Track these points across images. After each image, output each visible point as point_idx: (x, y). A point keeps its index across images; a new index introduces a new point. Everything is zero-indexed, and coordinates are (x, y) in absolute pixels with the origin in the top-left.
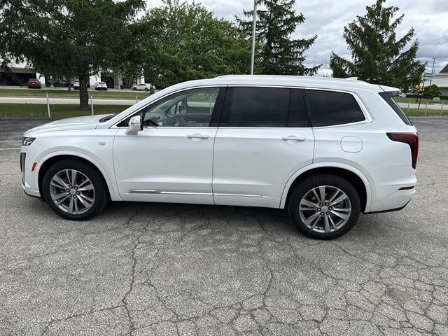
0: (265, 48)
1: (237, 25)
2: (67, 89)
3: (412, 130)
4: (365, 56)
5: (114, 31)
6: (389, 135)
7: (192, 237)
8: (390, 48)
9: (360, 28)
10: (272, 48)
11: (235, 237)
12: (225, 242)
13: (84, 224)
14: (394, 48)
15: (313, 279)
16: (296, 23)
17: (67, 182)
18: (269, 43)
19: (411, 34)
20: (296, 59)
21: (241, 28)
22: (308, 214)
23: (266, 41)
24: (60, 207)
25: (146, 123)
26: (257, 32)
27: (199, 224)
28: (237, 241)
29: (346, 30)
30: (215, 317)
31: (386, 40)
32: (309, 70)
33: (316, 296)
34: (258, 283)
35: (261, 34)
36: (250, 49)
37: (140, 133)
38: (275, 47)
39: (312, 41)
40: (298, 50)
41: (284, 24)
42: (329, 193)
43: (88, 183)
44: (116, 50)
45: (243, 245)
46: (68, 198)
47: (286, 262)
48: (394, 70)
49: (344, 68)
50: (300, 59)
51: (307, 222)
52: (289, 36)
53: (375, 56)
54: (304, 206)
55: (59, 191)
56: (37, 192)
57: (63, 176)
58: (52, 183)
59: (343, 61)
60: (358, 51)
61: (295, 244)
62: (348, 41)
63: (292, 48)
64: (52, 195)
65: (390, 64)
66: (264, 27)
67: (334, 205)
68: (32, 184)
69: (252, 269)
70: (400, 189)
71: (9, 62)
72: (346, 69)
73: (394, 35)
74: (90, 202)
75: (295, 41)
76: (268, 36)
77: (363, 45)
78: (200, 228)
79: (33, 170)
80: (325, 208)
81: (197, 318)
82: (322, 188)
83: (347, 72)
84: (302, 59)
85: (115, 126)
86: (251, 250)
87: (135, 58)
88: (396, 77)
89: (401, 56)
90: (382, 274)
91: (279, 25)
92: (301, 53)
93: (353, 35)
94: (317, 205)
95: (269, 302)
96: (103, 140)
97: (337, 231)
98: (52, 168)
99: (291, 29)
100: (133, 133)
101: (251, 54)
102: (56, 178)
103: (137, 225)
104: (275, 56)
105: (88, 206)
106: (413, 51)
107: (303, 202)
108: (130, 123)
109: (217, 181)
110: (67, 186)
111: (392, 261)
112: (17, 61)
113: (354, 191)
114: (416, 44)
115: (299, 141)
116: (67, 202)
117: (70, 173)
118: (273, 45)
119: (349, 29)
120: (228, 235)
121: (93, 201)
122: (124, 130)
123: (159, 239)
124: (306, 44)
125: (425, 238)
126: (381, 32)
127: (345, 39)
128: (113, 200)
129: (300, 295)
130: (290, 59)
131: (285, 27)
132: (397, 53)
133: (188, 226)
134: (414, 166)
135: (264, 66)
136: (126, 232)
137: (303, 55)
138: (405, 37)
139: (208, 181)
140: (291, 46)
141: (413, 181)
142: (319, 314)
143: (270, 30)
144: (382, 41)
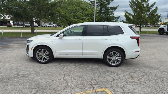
0: (99, 10)
1: (89, 2)
2: (23, 26)
3: (138, 36)
4: (138, 12)
5: (45, 6)
6: (131, 37)
7: (78, 67)
8: (147, 9)
9: (135, 2)
10: (102, 10)
11: (90, 67)
12: (88, 68)
13: (47, 64)
14: (148, 9)
15: (111, 75)
16: (111, 1)
17: (41, 53)
18: (101, 9)
19: (154, 4)
20: (111, 14)
21: (91, 3)
22: (110, 60)
23: (100, 8)
24: (39, 60)
25: (64, 36)
26: (96, 4)
27: (80, 64)
28: (91, 68)
29: (130, 3)
30: (86, 81)
31: (145, 6)
32: (116, 18)
33: (111, 77)
34: (96, 75)
35: (98, 5)
36: (94, 11)
37: (62, 38)
38: (103, 10)
39: (117, 7)
40: (112, 11)
41: (106, 1)
42: (114, 53)
43: (47, 52)
44: (45, 12)
45: (92, 68)
46: (42, 58)
47: (105, 72)
48: (149, 17)
49: (130, 17)
50: (113, 14)
51: (110, 63)
52: (108, 6)
53: (141, 12)
54: (108, 58)
55: (39, 56)
56: (32, 56)
57: (40, 51)
58: (37, 54)
59: (129, 14)
60: (135, 10)
61: (107, 68)
62: (131, 7)
63: (110, 10)
64: (37, 57)
65: (147, 15)
66: (99, 3)
67: (116, 57)
68: (31, 53)
69: (95, 73)
70: (135, 52)
71: (5, 17)
72: (131, 17)
73: (148, 4)
74: (48, 57)
75: (111, 7)
76: (100, 6)
77: (137, 8)
78: (80, 65)
79: (32, 49)
80: (114, 58)
81: (82, 81)
82: (112, 52)
83: (131, 18)
84: (114, 14)
85: (55, 37)
86: (95, 69)
87: (52, 15)
88: (150, 19)
89: (151, 12)
90: (130, 74)
91: (105, 2)
92: (113, 12)
93: (133, 4)
94: (112, 57)
95: (99, 78)
96: (52, 40)
97: (119, 64)
98: (37, 49)
99: (109, 3)
100: (61, 38)
101: (94, 13)
102: (38, 52)
103: (62, 64)
104: (103, 13)
105: (48, 59)
106: (156, 10)
107: (108, 57)
108: (60, 36)
109: (84, 51)
110: (41, 54)
111: (134, 71)
112: (8, 17)
113: (121, 52)
114: (157, 7)
115: (106, 39)
116: (41, 59)
117: (42, 50)
118: (102, 9)
119: (131, 2)
120: (89, 66)
121: (49, 57)
122: (58, 38)
123: (69, 67)
124: (115, 8)
125: (145, 67)
126: (143, 3)
127: (130, 6)
128: (54, 57)
129: (107, 77)
130: (109, 14)
131: (107, 3)
132: (149, 11)
133: (77, 65)
134: (138, 45)
135: (99, 17)
136: (60, 66)
137: (114, 12)
138: (152, 5)
139: (81, 51)
140: (109, 9)
141: (138, 50)
142: (112, 80)
143: (101, 4)
144: (144, 6)
